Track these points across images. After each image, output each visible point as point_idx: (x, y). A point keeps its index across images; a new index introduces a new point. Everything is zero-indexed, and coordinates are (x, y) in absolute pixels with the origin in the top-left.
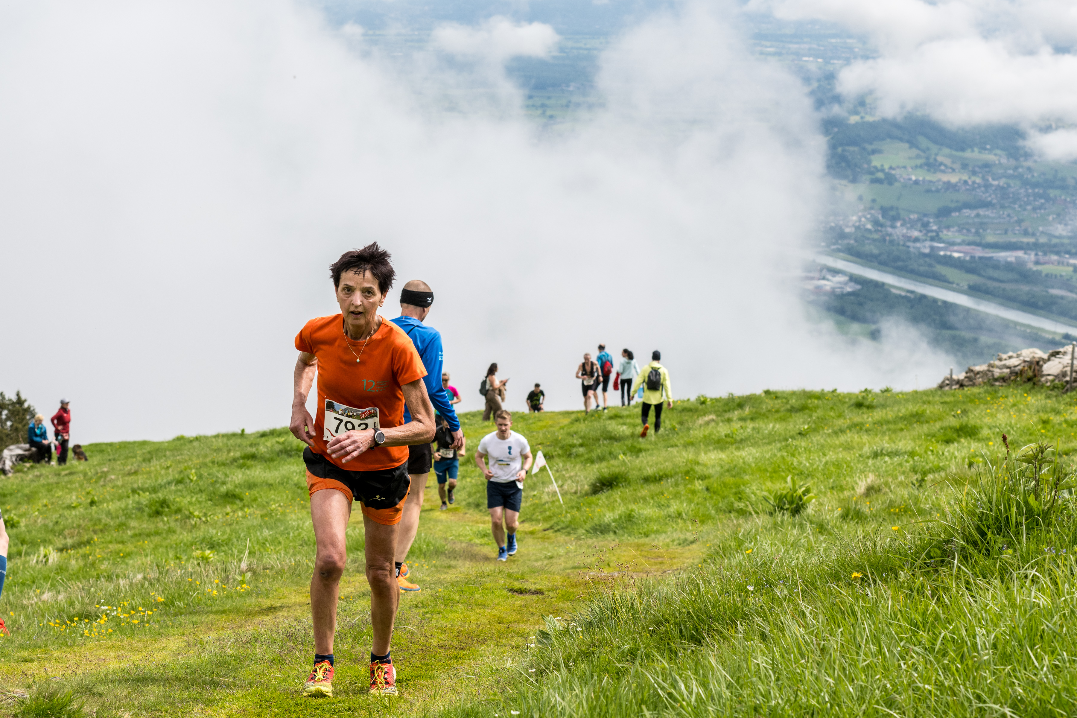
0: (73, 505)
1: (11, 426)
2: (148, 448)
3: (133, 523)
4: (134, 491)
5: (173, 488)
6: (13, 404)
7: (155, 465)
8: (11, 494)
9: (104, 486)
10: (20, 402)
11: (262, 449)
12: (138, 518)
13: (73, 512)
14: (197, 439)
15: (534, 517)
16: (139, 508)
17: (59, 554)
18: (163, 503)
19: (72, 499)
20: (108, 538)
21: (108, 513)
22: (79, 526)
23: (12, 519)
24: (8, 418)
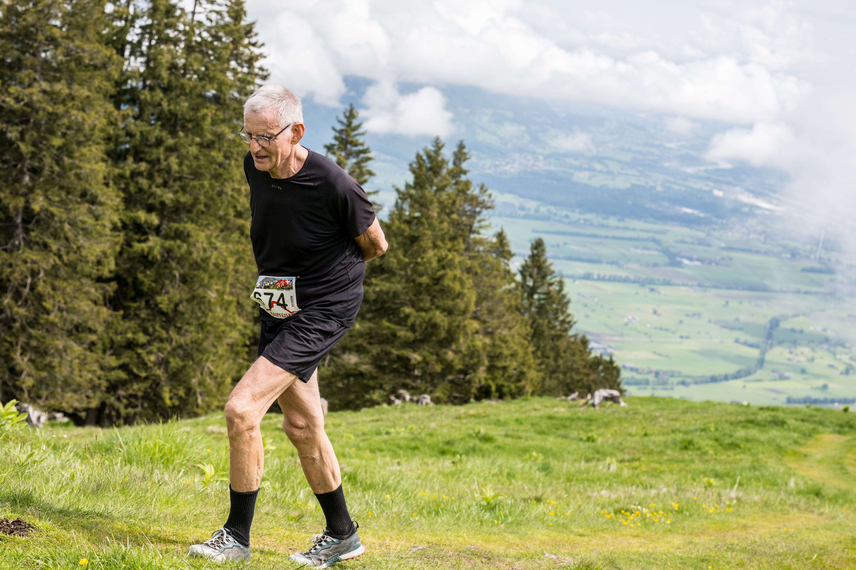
0: (634, 433)
1: (604, 377)
2: (686, 405)
3: (669, 452)
4: (673, 431)
5: (698, 433)
6: (607, 362)
7: (689, 416)
8: (596, 420)
9: (655, 425)
10: (611, 362)
11: (759, 418)
12: (672, 449)
13: (633, 439)
14: (720, 404)
16: (674, 443)
17: (619, 464)
18: (690, 442)
19: (633, 430)
20: (651, 459)
21: (654, 443)
22: (634, 448)
23: (593, 436)
24: (603, 371)
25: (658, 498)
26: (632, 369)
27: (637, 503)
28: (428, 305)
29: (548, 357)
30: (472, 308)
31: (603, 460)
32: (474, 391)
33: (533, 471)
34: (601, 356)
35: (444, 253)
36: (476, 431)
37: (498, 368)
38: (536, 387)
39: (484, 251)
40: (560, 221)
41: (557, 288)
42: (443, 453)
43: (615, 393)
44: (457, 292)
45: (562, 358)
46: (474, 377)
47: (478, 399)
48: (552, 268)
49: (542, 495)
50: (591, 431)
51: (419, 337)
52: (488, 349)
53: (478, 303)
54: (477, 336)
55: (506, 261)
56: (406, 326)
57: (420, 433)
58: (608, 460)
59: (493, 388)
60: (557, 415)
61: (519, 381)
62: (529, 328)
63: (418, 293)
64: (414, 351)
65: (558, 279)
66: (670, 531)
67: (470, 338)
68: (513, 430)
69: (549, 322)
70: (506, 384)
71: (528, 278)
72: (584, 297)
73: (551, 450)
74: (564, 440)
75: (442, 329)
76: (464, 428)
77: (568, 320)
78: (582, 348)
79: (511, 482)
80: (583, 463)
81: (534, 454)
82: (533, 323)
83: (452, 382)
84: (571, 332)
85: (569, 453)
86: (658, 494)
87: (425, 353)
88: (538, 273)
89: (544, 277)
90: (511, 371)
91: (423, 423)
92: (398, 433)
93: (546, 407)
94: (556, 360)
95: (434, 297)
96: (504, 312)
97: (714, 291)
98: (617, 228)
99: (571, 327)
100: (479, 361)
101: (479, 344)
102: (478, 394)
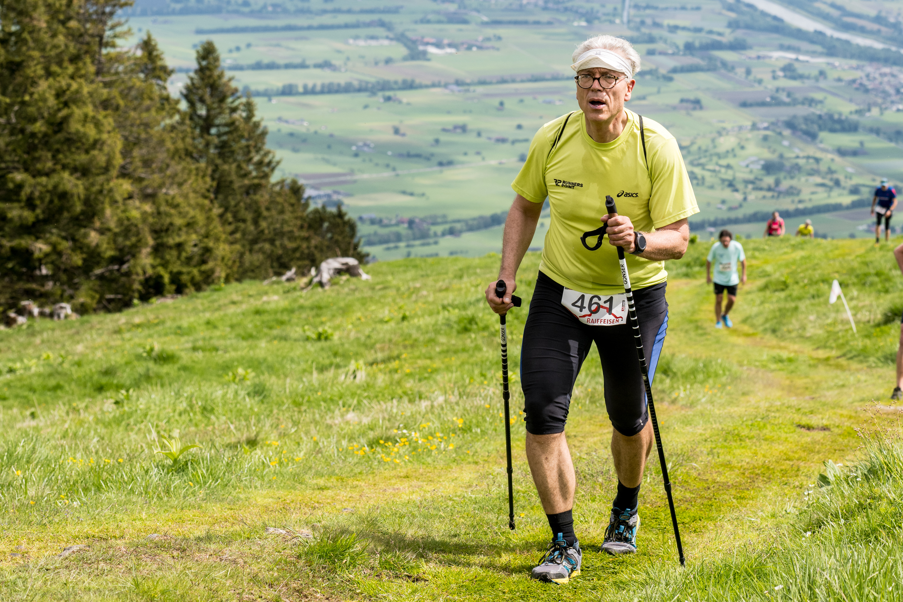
0: (386, 319)
1: (331, 238)
3: (442, 339)
4: (444, 308)
6: (334, 216)
8: (327, 307)
9: (416, 301)
10: (340, 215)
12: (446, 334)
13: (386, 327)
15: (828, 344)
16: (448, 324)
17: (369, 368)
18: (472, 320)
19: (385, 313)
20: (417, 353)
21: (419, 328)
22: (390, 341)
23: (326, 332)
24: (329, 230)
25: (433, 413)
26: (373, 222)
27: (401, 426)
28: (50, 164)
29: (244, 221)
30: (119, 161)
31: (345, 366)
32: (137, 286)
33: (240, 398)
34: (324, 207)
35: (64, 82)
36: (148, 348)
37: (170, 248)
38: (230, 268)
39: (126, 73)
40: (237, 12)
41: (244, 114)
42: (100, 389)
43: (352, 261)
44: (91, 140)
45: (265, 218)
46: (134, 266)
47: (145, 298)
48: (233, 84)
49: (257, 435)
50: (322, 323)
51: (41, 217)
52: (151, 220)
53: (126, 153)
54: (130, 202)
55: (161, 83)
56: (19, 201)
57: (61, 364)
58: (353, 365)
59: (166, 278)
60: (268, 307)
61: (204, 262)
62: (208, 179)
63: (31, 149)
64: (37, 238)
65: (244, 100)
66: (455, 460)
67: (122, 208)
68: (204, 339)
69: (239, 167)
70: (185, 270)
71: (199, 105)
72: (287, 122)
73: (265, 360)
74: (283, 343)
75: (76, 198)
76: (128, 346)
77: (267, 160)
78: (293, 200)
79: (209, 419)
80: (315, 374)
81: (240, 371)
82: (214, 171)
83: (101, 277)
84: (275, 178)
85: (292, 361)
86: (432, 406)
87: (54, 239)
88: (212, 95)
89: (222, 99)
90: (190, 249)
91: (64, 346)
92: (27, 368)
93: (250, 296)
94: (256, 222)
95: (58, 151)
96: (168, 161)
97: (480, 89)
98: (325, 12)
99: (273, 169)
100: (139, 241)
101: (135, 214)
102: (143, 291)
